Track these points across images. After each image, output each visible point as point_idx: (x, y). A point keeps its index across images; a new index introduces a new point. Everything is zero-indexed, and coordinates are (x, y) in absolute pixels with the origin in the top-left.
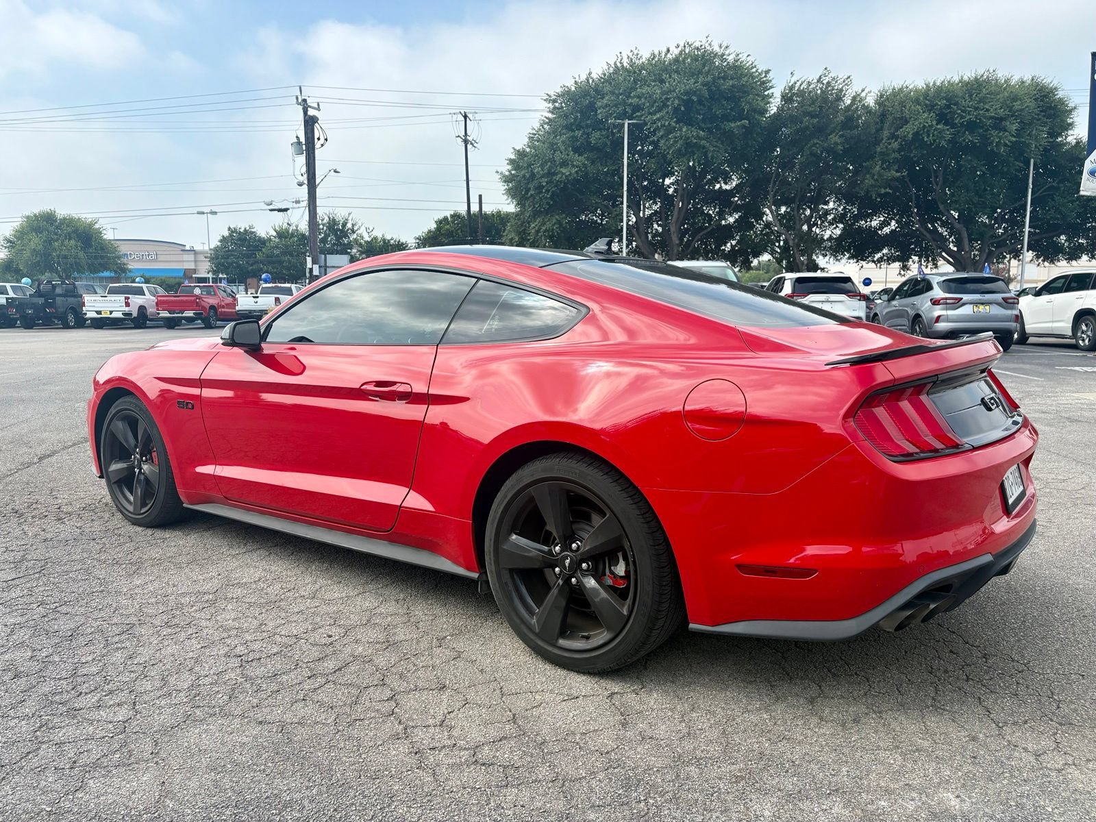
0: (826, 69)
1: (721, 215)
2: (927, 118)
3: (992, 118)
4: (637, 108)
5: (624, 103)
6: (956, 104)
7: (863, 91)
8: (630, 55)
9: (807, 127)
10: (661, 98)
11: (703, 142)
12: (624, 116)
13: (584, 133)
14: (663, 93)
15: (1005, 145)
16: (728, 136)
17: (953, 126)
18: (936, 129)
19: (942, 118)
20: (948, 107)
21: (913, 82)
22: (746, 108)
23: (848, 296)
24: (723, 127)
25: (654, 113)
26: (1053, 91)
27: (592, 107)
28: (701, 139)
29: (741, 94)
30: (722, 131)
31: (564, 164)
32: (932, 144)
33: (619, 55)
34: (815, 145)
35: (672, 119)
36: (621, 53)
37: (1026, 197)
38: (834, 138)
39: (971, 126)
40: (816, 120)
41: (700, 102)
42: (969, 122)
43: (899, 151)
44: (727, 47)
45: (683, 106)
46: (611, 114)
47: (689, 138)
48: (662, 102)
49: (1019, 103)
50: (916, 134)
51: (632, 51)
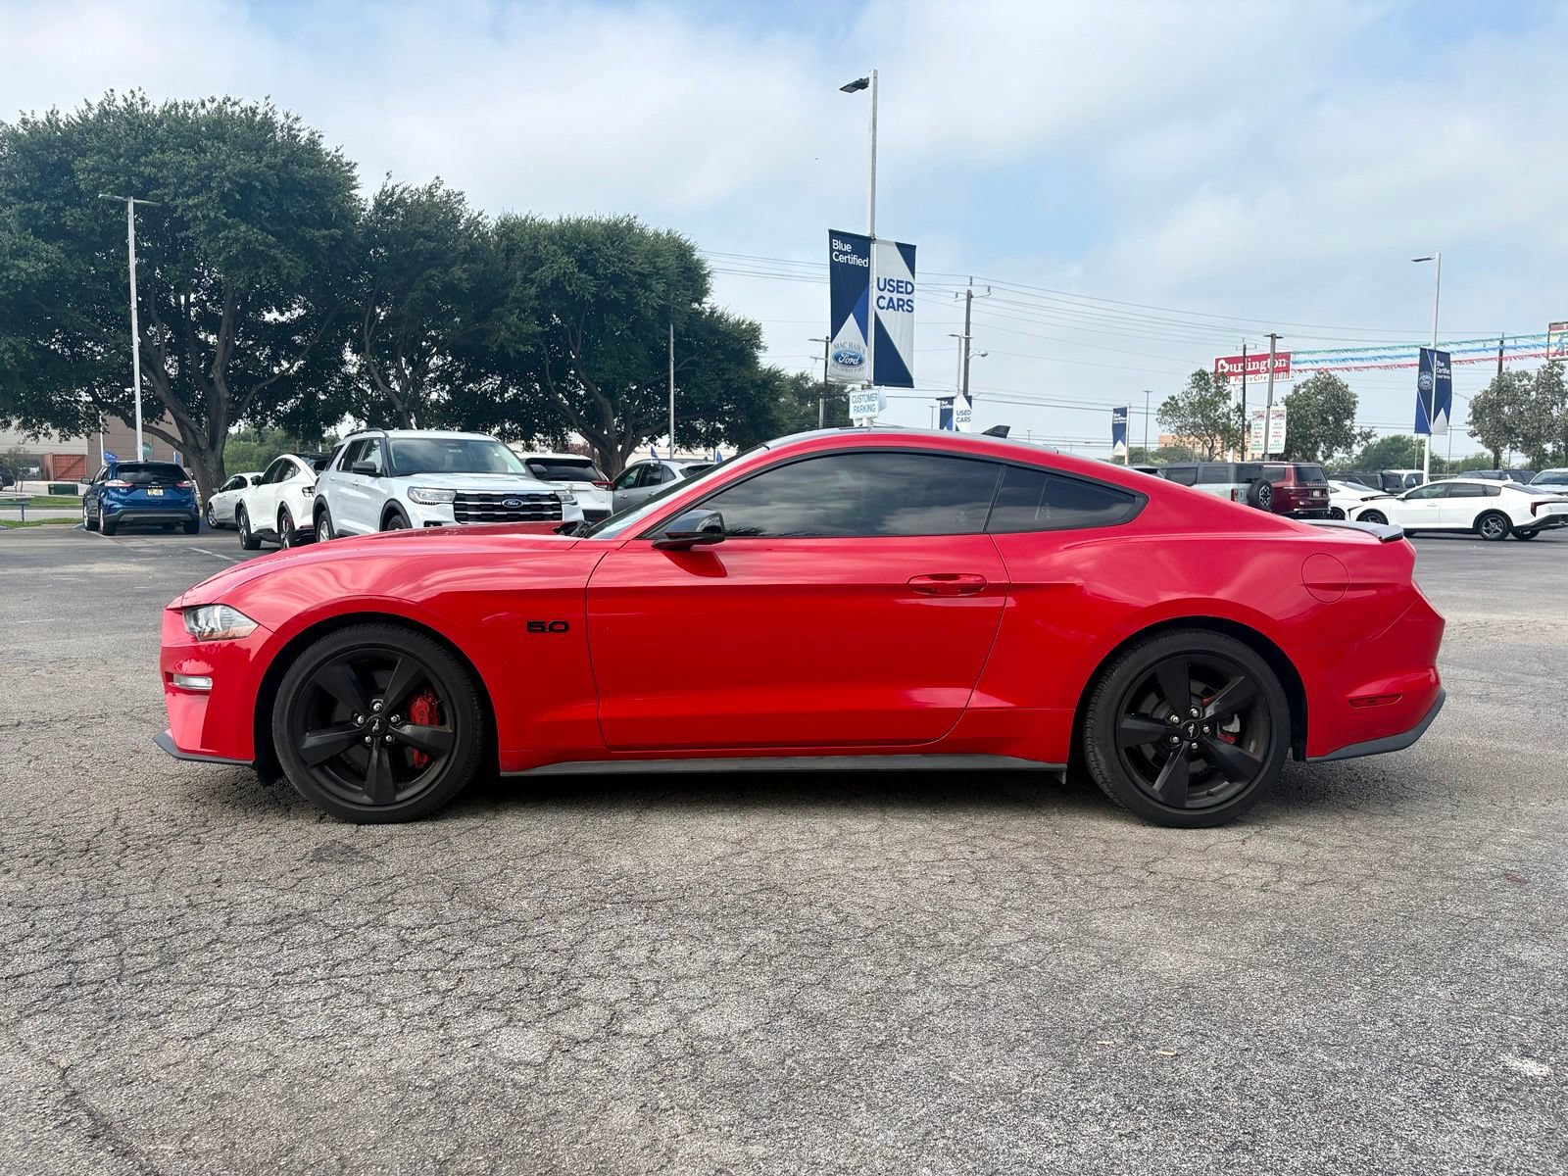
0: (437, 178)
1: (275, 359)
2: (567, 263)
3: (637, 273)
4: (150, 183)
5: (128, 172)
6: (598, 250)
7: (480, 215)
8: (129, 96)
9: (420, 252)
10: (197, 174)
11: (273, 252)
12: (128, 190)
13: (50, 207)
14: (200, 167)
15: (653, 308)
16: (308, 248)
17: (596, 276)
18: (578, 279)
19: (582, 264)
20: (589, 252)
21: (540, 214)
22: (334, 211)
23: (594, 484)
24: (300, 234)
25: (188, 196)
26: (691, 249)
27: (65, 169)
28: (270, 246)
29: (323, 191)
30: (298, 239)
31: (19, 253)
32: (574, 296)
33: (109, 93)
34: (432, 277)
35: (219, 209)
36: (112, 91)
37: (669, 370)
38: (457, 272)
39: (617, 280)
40: (433, 245)
41: (263, 191)
42: (614, 274)
43: (537, 298)
44: (297, 119)
45: (238, 192)
46: (104, 185)
47: (250, 242)
48: (199, 180)
49: (661, 259)
50: (555, 281)
51: (132, 92)
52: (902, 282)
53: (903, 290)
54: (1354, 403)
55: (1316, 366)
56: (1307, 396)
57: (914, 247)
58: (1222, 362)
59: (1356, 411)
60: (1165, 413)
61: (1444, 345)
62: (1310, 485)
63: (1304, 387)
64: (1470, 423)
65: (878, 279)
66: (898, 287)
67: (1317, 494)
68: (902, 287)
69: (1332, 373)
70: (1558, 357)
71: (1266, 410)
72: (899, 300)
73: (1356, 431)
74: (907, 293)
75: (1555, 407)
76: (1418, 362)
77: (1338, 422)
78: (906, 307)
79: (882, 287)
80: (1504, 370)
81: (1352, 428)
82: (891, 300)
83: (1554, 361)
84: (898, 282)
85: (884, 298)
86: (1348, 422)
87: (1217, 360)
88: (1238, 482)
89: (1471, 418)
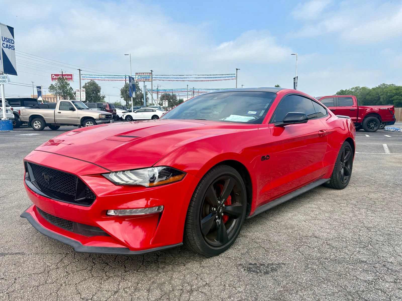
52: (10, 39)
53: (11, 42)
54: (100, 89)
55: (91, 79)
56: (88, 86)
57: (13, 28)
58: (53, 75)
59: (101, 91)
60: (51, 89)
61: (133, 76)
62: (113, 109)
63: (88, 84)
64: (121, 95)
65: (2, 37)
66: (9, 41)
67: (114, 111)
68: (10, 41)
69: (95, 81)
70: (138, 81)
71: (80, 89)
72: (10, 45)
73: (101, 96)
74: (12, 43)
75: (138, 92)
76: (129, 79)
77: (97, 93)
78: (12, 48)
79: (4, 40)
80: (127, 83)
81: (100, 95)
82: (7, 45)
83: (137, 82)
84: (9, 39)
85: (5, 44)
86: (99, 93)
87: (52, 75)
88: (98, 108)
89: (121, 94)
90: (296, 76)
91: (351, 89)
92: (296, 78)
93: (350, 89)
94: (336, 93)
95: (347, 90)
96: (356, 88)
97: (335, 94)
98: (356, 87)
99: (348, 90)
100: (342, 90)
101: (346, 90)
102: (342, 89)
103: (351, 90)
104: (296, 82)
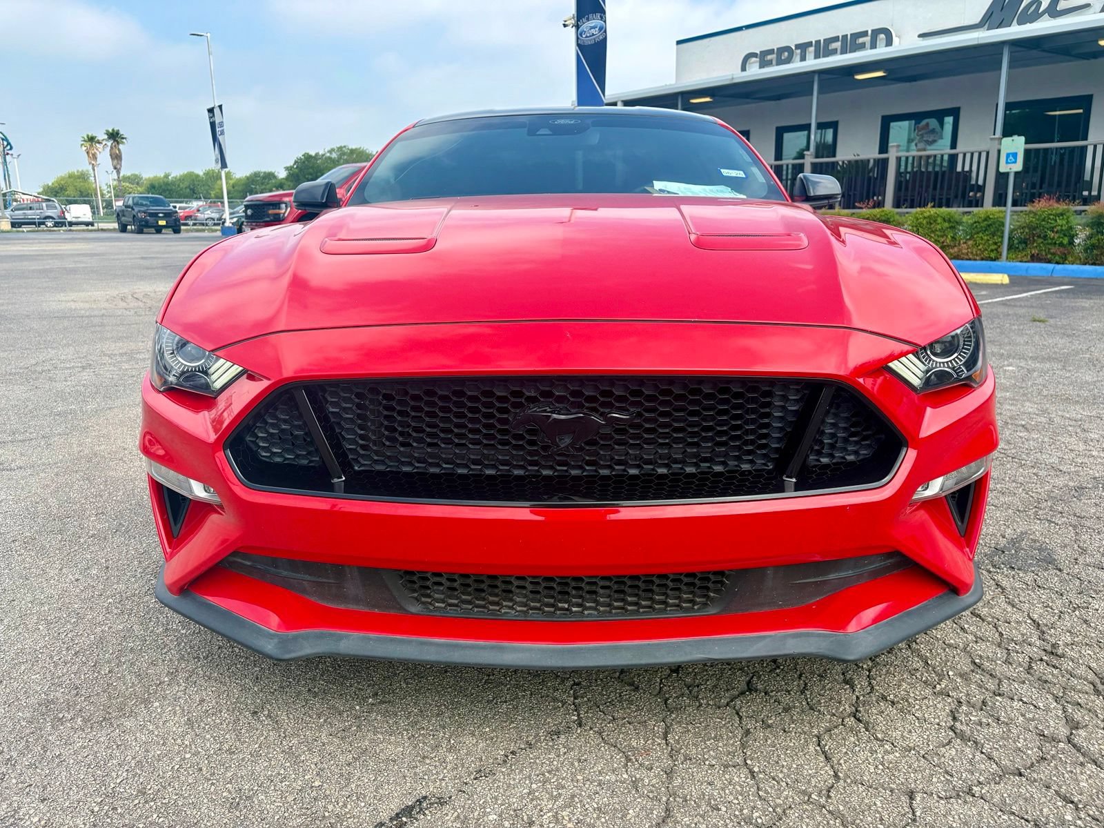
90: (217, 105)
91: (328, 152)
92: (217, 111)
93: (326, 150)
94: (293, 162)
95: (320, 154)
96: (340, 148)
97: (292, 164)
98: (338, 146)
99: (323, 155)
100: (308, 154)
101: (317, 154)
102: (307, 152)
103: (328, 155)
104: (217, 120)
